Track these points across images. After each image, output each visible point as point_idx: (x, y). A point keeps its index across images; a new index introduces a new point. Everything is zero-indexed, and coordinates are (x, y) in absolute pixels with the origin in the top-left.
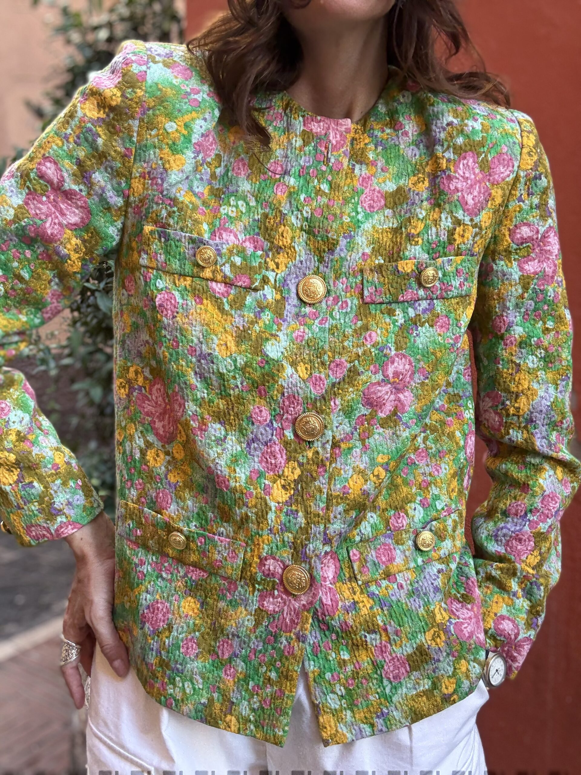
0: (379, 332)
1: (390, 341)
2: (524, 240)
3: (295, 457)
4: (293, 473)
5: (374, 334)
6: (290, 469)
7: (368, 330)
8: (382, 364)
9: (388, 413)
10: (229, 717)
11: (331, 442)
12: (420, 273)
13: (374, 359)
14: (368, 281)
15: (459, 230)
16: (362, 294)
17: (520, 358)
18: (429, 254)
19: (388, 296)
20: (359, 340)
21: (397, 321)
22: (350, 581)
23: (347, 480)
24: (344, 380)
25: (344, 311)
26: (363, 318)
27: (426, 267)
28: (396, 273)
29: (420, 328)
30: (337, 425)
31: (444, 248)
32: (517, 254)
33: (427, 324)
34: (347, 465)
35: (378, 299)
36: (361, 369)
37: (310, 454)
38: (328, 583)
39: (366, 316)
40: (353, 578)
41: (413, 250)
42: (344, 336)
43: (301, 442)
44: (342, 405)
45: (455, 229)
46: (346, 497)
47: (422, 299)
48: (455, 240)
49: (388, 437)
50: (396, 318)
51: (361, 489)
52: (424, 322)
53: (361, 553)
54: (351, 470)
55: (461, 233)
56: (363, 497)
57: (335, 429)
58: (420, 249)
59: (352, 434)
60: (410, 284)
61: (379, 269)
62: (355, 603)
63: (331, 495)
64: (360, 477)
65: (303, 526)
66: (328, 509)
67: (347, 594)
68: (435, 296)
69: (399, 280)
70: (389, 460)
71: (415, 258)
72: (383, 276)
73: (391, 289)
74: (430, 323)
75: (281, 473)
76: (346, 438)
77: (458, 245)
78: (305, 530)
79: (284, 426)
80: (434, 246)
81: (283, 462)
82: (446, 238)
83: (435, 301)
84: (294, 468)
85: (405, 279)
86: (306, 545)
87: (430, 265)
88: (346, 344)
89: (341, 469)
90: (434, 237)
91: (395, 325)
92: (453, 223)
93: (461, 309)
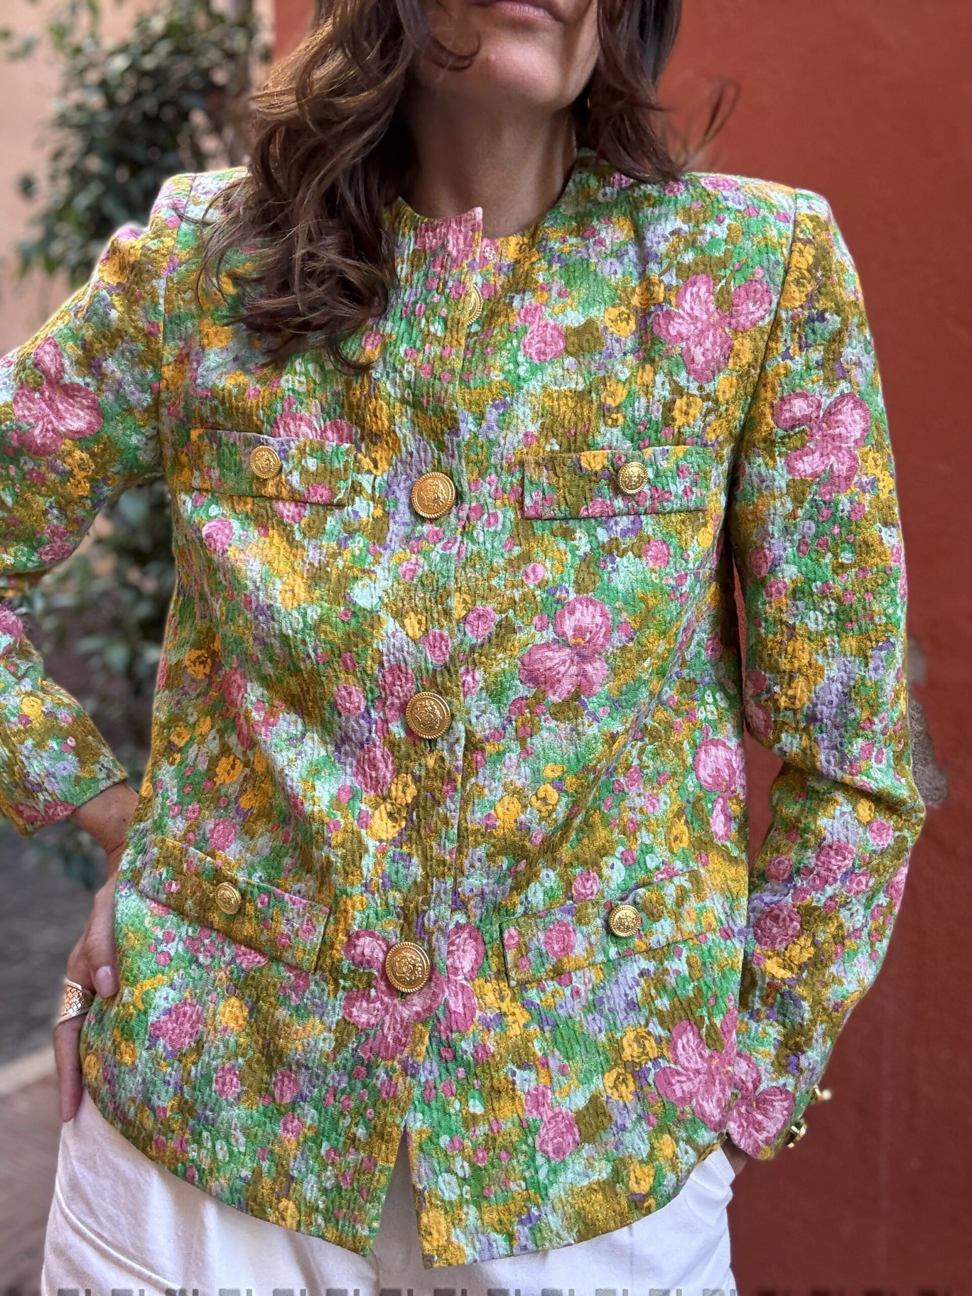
0: (548, 564)
1: (566, 578)
2: (796, 422)
3: (407, 768)
4: (404, 792)
5: (539, 568)
6: (400, 787)
7: (530, 560)
8: (552, 615)
9: (565, 695)
10: (284, 1202)
11: (463, 742)
12: (617, 471)
13: (540, 606)
14: (531, 482)
15: (680, 403)
16: (522, 503)
17: (795, 616)
18: (632, 441)
19: (563, 508)
20: (515, 576)
21: (577, 548)
22: (497, 979)
23: (493, 806)
24: (490, 640)
25: (492, 529)
26: (523, 541)
27: (627, 462)
28: (578, 471)
29: (618, 559)
30: (478, 713)
31: (656, 431)
32: (784, 444)
33: (630, 553)
34: (494, 779)
35: (547, 512)
36: (518, 623)
37: (431, 762)
38: (460, 977)
39: (528, 540)
40: (503, 974)
41: (608, 435)
42: (492, 570)
43: (417, 742)
44: (485, 681)
45: (674, 402)
46: (491, 833)
47: (621, 514)
48: (674, 419)
49: (563, 736)
50: (576, 543)
51: (516, 821)
52: (625, 552)
53: (521, 934)
54: (501, 789)
55: (685, 408)
56: (518, 833)
57: (474, 720)
58: (620, 434)
59: (504, 728)
60: (599, 489)
61: (551, 463)
62: (502, 1015)
63: (467, 829)
64: (515, 800)
65: (419, 880)
66: (460, 851)
67: (490, 998)
68: (642, 509)
69: (582, 483)
70: (563, 772)
71: (610, 448)
72: (556, 475)
73: (568, 497)
74: (636, 551)
75: (385, 792)
76: (493, 736)
77: (679, 428)
78: (422, 888)
79: (389, 717)
80: (642, 428)
81: (388, 775)
82: (659, 415)
83: (643, 518)
84: (406, 785)
85: (590, 481)
86: (424, 912)
87: (633, 458)
88: (494, 582)
89: (484, 787)
90: (643, 413)
91: (574, 555)
92: (672, 392)
93: (690, 532)
